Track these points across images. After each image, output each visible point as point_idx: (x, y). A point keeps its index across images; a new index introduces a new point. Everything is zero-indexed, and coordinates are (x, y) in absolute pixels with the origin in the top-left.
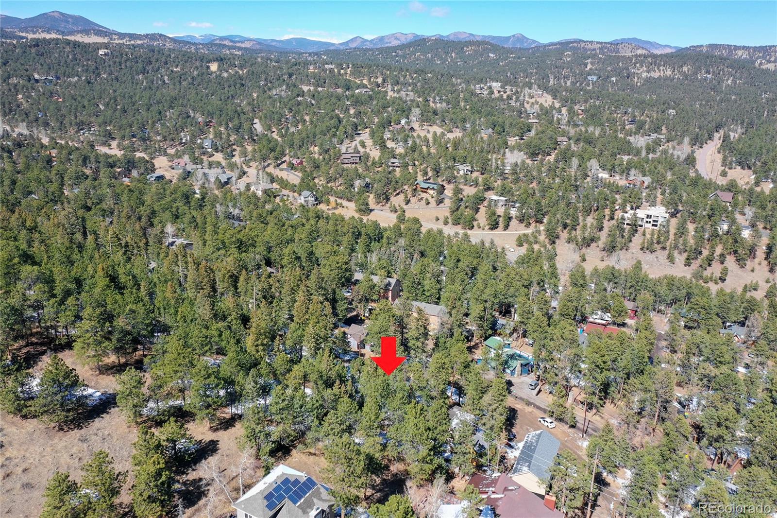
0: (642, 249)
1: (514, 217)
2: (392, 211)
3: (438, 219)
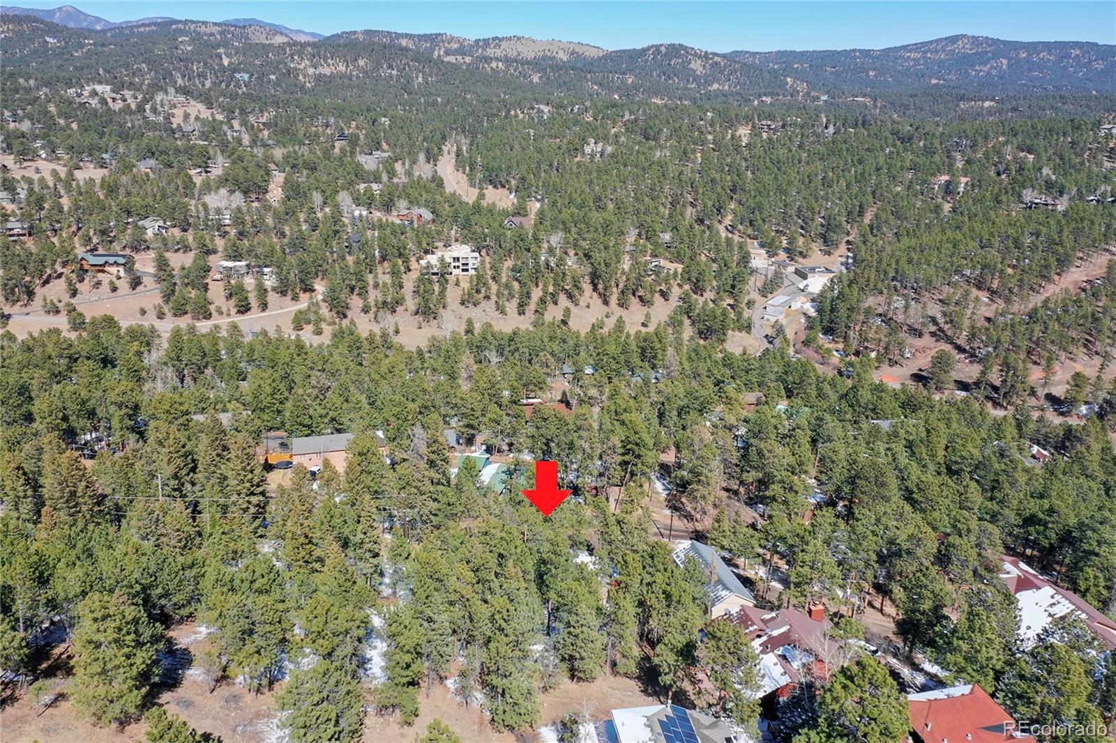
0: (463, 303)
1: (269, 289)
2: (48, 312)
3: (143, 312)
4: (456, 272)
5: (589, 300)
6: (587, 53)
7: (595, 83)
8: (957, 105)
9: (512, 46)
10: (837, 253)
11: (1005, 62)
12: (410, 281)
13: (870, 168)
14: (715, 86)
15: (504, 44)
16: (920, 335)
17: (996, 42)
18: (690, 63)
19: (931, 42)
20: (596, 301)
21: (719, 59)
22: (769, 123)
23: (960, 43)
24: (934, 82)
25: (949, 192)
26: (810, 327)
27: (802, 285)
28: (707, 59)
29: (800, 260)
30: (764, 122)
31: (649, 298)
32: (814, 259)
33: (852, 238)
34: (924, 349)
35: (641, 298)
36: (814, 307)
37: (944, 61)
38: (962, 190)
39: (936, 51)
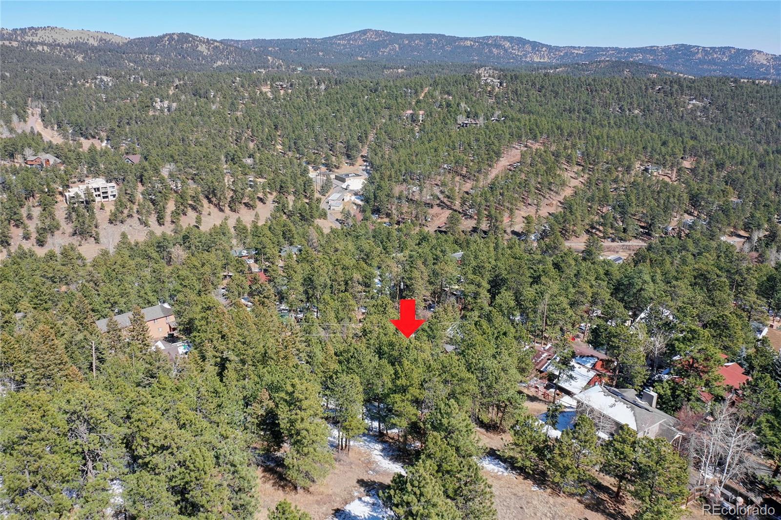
0: (111, 222)
5: (209, 210)
6: (113, 40)
7: (130, 61)
8: (383, 72)
9: (47, 34)
10: (357, 164)
11: (397, 46)
12: (60, 210)
13: (362, 108)
14: (219, 63)
15: (40, 33)
16: (432, 207)
17: (389, 34)
18: (197, 47)
19: (351, 34)
20: (214, 210)
21: (218, 44)
22: (281, 83)
23: (368, 34)
24: (360, 59)
25: (413, 121)
26: (363, 211)
27: (344, 186)
28: (209, 44)
29: (336, 170)
30: (278, 83)
31: (251, 203)
32: (345, 169)
33: (364, 153)
34: (437, 215)
35: (246, 204)
36: (358, 199)
37: (361, 46)
38: (421, 118)
39: (355, 40)
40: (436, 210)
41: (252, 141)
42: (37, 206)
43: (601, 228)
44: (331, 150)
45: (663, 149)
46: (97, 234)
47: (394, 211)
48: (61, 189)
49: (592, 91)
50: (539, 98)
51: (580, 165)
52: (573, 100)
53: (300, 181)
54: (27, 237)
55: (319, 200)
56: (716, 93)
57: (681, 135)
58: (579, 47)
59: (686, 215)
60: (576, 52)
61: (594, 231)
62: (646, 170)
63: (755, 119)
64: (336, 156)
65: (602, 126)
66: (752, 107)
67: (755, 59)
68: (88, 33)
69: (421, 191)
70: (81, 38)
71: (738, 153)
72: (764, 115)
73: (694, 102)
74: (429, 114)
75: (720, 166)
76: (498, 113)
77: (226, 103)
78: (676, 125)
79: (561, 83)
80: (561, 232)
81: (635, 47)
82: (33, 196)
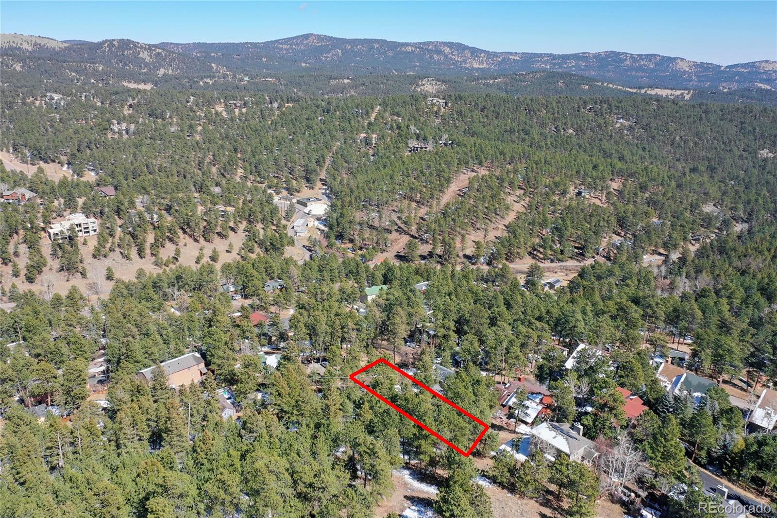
0: (94, 257)
4: (80, 234)
5: (184, 241)
6: (48, 45)
7: (71, 71)
8: (329, 82)
10: (317, 188)
11: (340, 51)
12: (46, 246)
13: (317, 131)
14: (162, 71)
16: (391, 232)
17: (331, 38)
18: (139, 54)
19: (293, 38)
20: (190, 241)
21: (160, 51)
22: (235, 102)
23: (310, 39)
24: (303, 65)
25: (367, 144)
26: (327, 237)
27: (306, 210)
28: (151, 50)
29: (297, 194)
30: (231, 102)
31: (224, 233)
32: (305, 193)
33: (323, 176)
34: (396, 240)
35: (219, 234)
36: (321, 224)
37: (304, 51)
38: (374, 142)
39: (298, 44)
40: (395, 235)
41: (214, 165)
42: (22, 243)
43: (542, 250)
44: (290, 173)
45: (594, 173)
46: (84, 269)
47: (356, 237)
48: (42, 225)
49: (530, 111)
50: (482, 119)
51: (521, 189)
52: (513, 120)
53: (267, 209)
54: (16, 275)
55: (285, 227)
56: (641, 113)
57: (610, 156)
58: (516, 53)
59: (614, 235)
60: (513, 57)
61: (535, 252)
62: (579, 194)
63: (674, 139)
64: (296, 179)
65: (540, 147)
66: (672, 126)
67: (678, 66)
68: (22, 37)
69: (380, 217)
70: (14, 42)
71: (659, 175)
72: (683, 134)
73: (621, 121)
74: (382, 138)
75: (643, 188)
76: (445, 136)
77: (184, 126)
78: (606, 145)
79: (502, 103)
80: (506, 254)
81: (568, 53)
82: (17, 233)
